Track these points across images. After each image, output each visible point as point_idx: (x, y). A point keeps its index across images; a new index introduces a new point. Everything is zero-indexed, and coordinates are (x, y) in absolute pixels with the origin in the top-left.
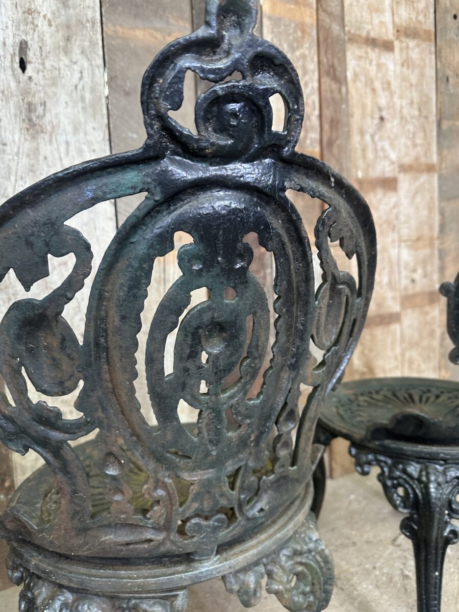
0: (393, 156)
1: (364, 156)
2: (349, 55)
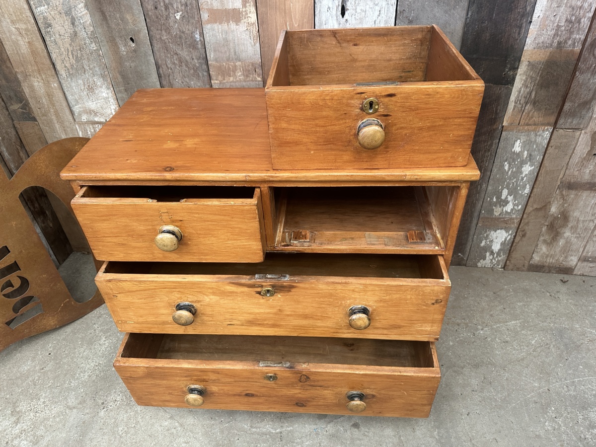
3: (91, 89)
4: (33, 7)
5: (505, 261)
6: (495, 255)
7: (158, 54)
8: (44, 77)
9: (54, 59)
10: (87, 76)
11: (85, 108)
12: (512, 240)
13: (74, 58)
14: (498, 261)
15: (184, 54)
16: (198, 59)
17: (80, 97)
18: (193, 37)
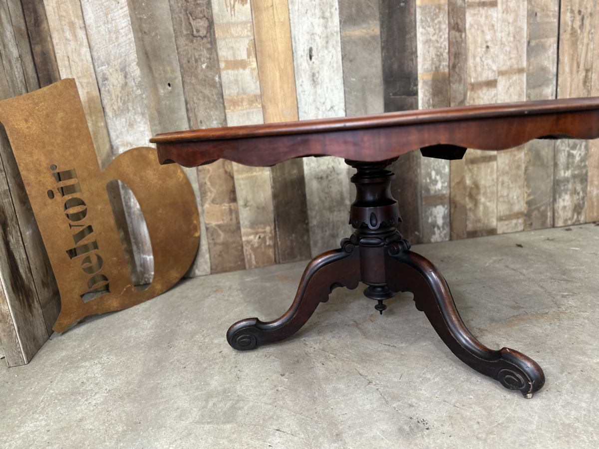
0: (494, 68)
1: (476, 71)
2: (467, 14)
3: (131, 125)
4: (96, 67)
5: (449, 234)
6: (441, 229)
7: (187, 94)
8: (94, 118)
9: (105, 104)
10: (130, 114)
11: (124, 141)
12: (449, 214)
13: (122, 101)
14: (445, 235)
15: (207, 92)
16: (216, 95)
17: (121, 133)
18: (213, 80)
